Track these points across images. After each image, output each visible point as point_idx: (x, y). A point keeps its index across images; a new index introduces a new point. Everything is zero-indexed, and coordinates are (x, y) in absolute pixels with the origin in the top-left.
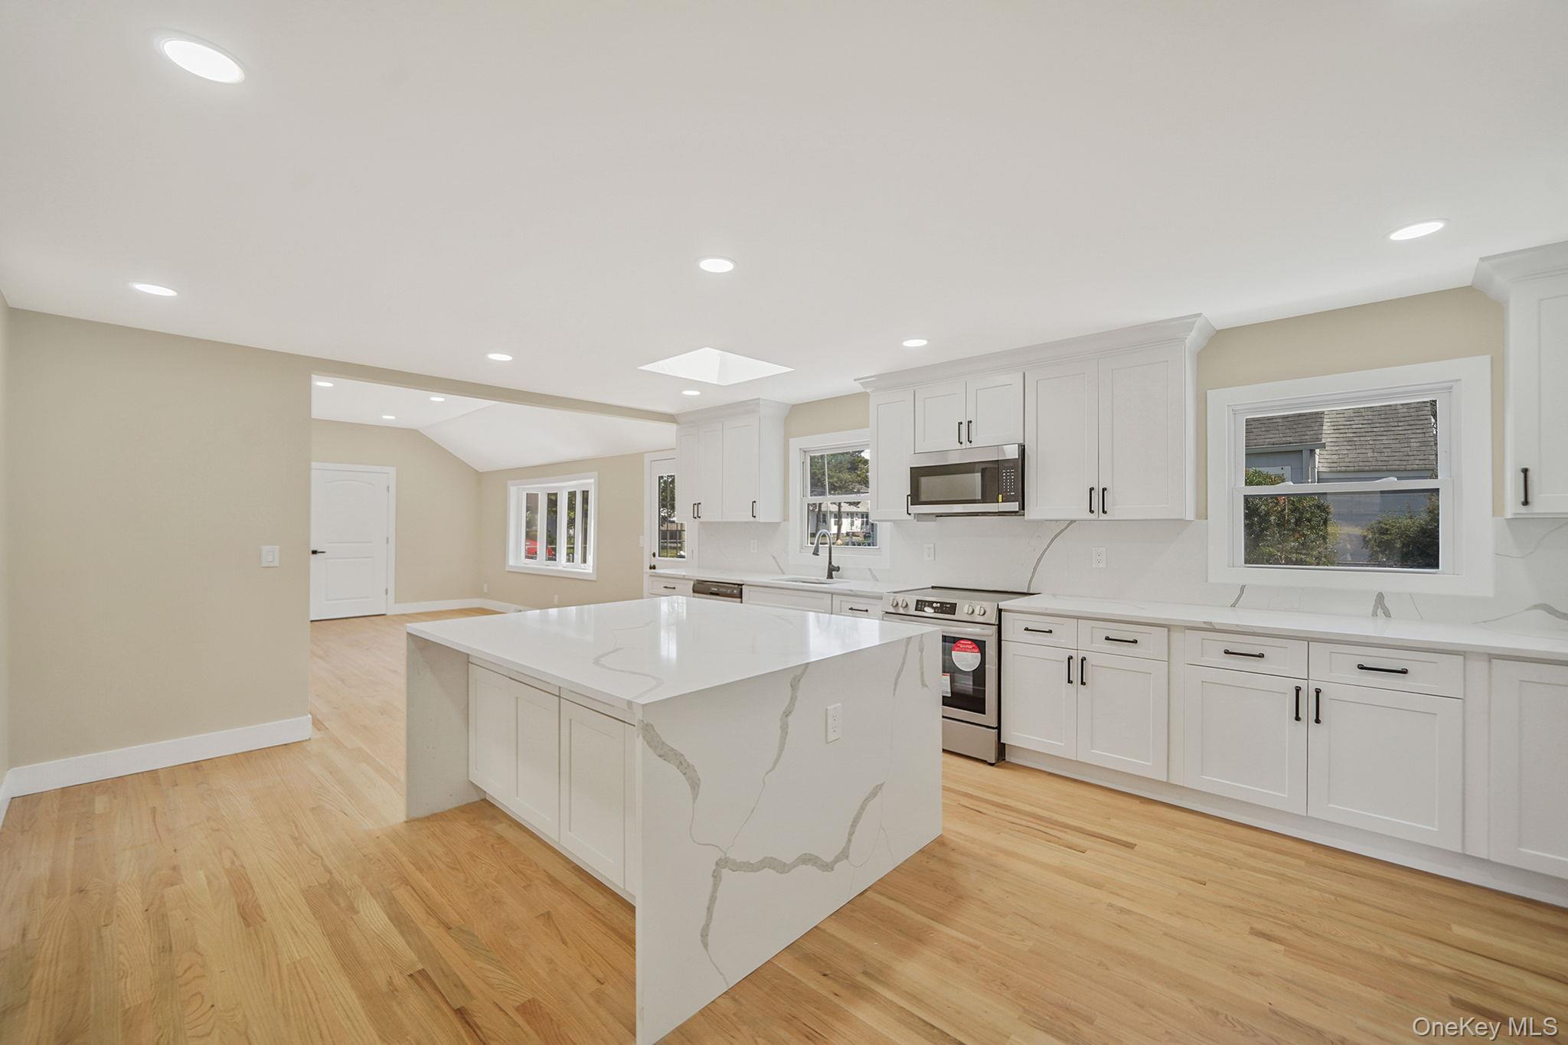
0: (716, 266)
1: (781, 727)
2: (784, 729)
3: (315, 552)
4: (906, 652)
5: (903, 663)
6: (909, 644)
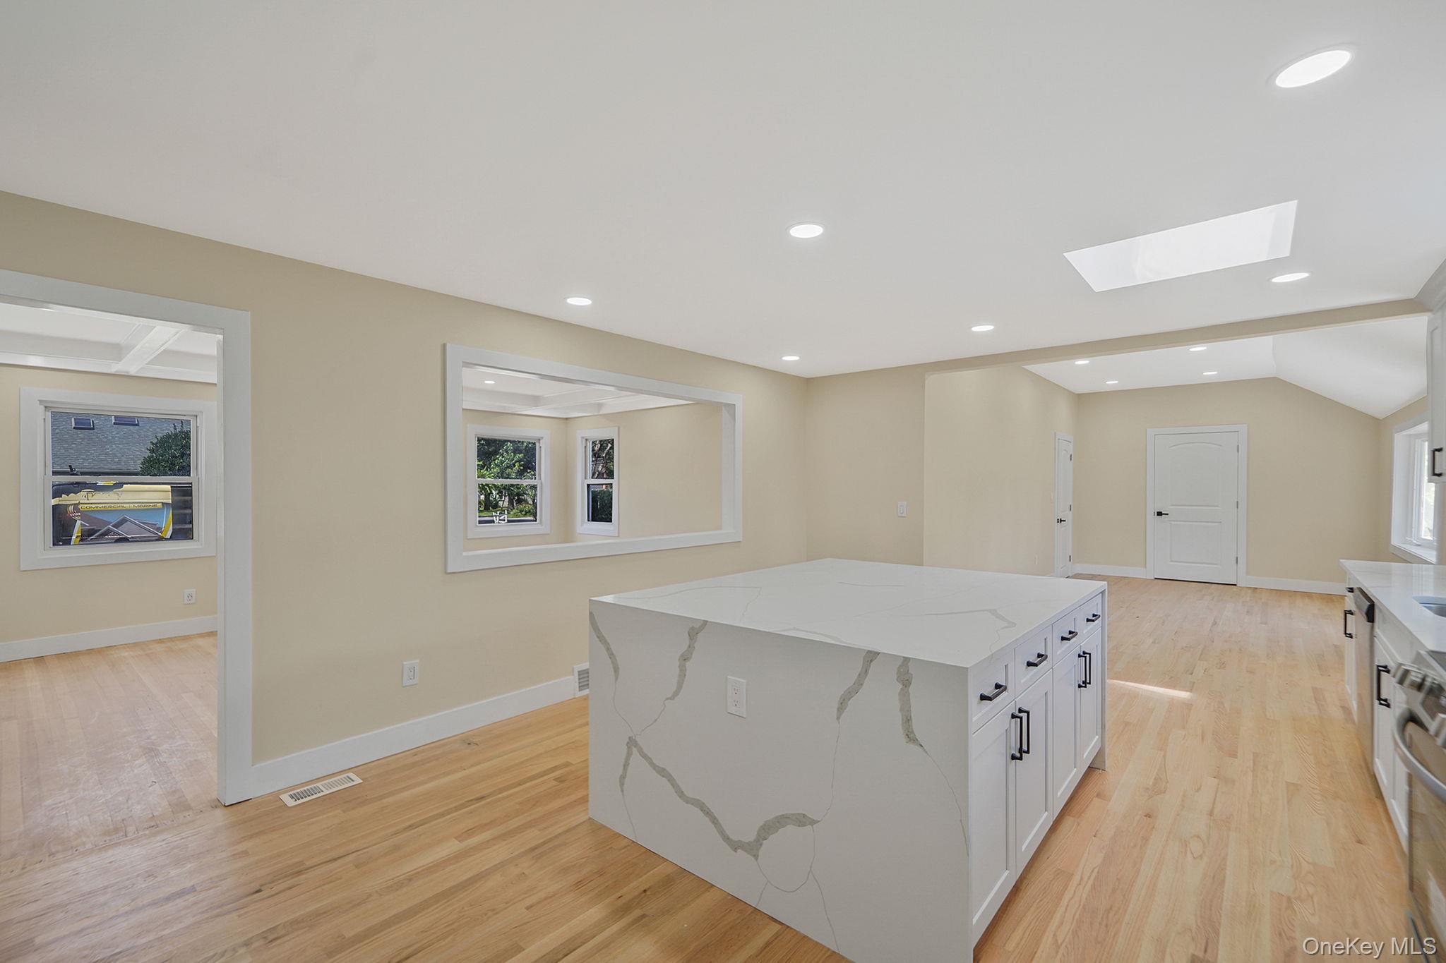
0: (807, 231)
1: (679, 667)
2: (683, 670)
3: (1160, 514)
4: (866, 671)
5: (859, 684)
6: (871, 661)
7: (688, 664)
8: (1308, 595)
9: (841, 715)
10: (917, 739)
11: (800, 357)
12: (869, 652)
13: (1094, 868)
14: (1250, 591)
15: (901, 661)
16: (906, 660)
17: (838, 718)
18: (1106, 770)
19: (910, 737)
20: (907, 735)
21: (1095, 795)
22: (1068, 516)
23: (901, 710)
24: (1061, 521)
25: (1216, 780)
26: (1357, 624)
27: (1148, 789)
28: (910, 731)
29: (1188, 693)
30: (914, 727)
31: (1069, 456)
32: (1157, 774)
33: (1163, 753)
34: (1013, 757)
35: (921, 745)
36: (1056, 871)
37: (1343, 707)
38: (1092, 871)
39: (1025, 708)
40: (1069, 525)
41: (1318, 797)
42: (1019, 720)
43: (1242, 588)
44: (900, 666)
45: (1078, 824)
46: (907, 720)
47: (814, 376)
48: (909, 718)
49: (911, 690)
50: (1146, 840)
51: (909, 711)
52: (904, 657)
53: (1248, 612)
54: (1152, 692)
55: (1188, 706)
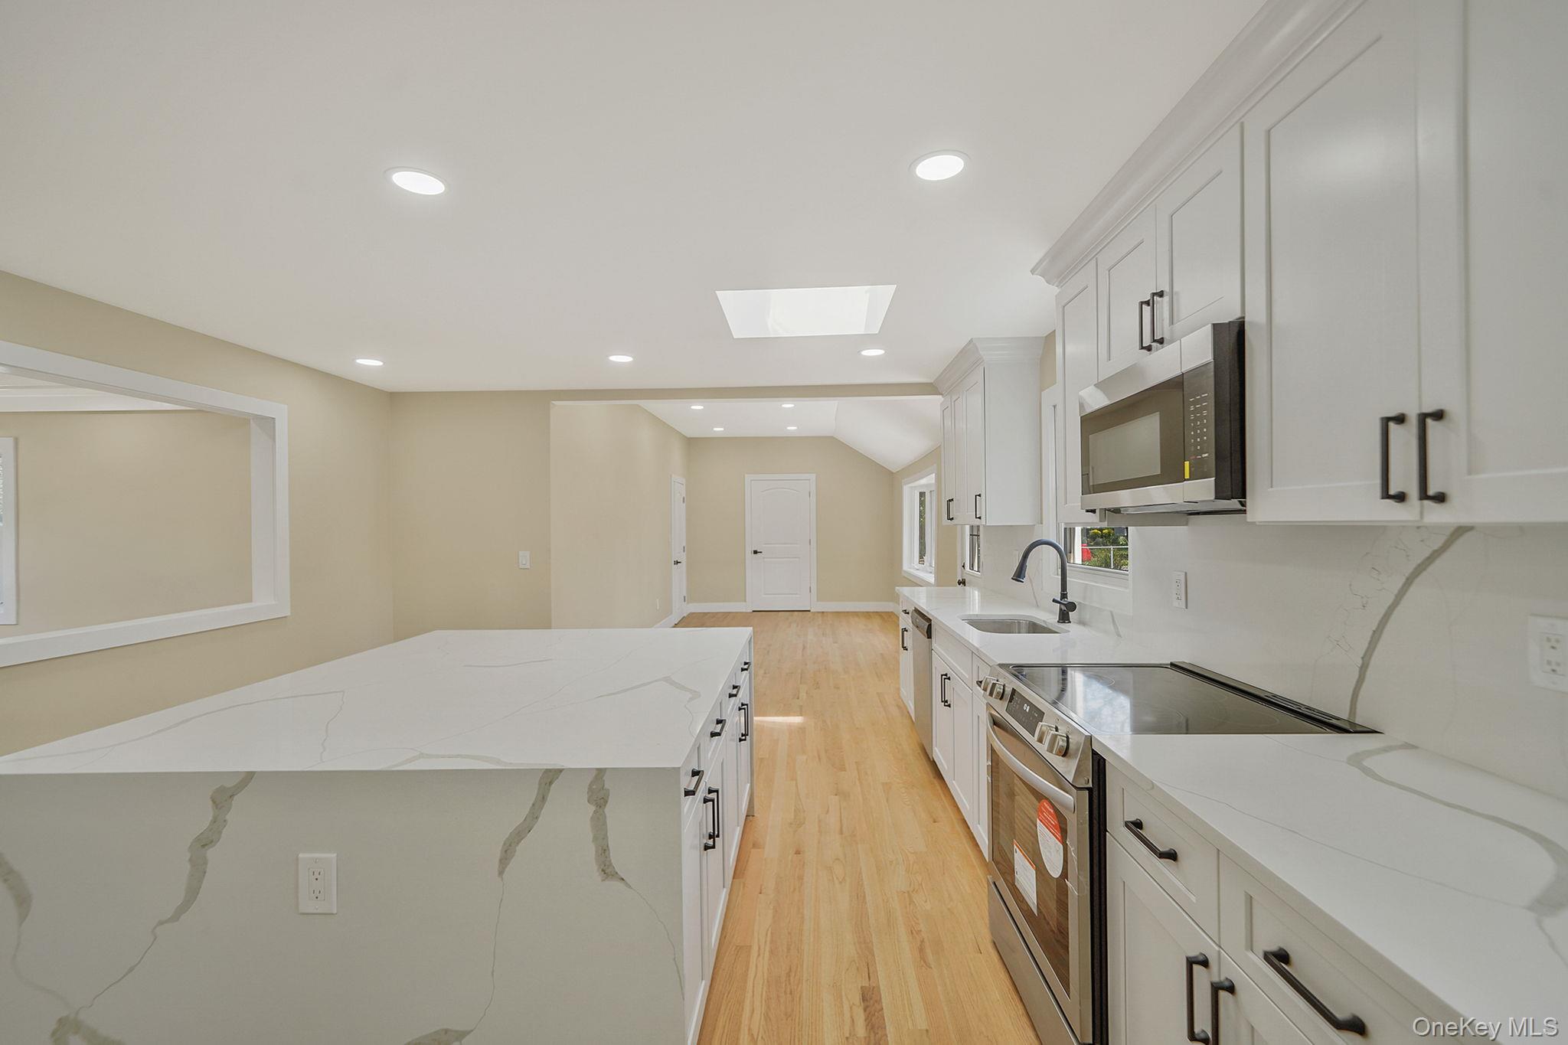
3: (755, 552)
4: (544, 799)
5: (534, 816)
6: (551, 783)
7: (211, 853)
8: (856, 614)
9: (504, 869)
10: (617, 873)
11: (384, 363)
12: (547, 771)
13: (768, 930)
14: (820, 615)
15: (594, 775)
16: (601, 772)
17: (501, 873)
18: (755, 815)
19: (607, 871)
20: (603, 870)
21: (751, 846)
22: (682, 558)
23: (595, 839)
24: (678, 562)
25: (837, 797)
26: (913, 638)
27: (791, 824)
28: (607, 863)
29: (801, 717)
30: (611, 858)
31: (682, 499)
32: (795, 806)
33: (794, 782)
34: (706, 848)
35: (623, 879)
36: (736, 949)
37: (898, 707)
38: (767, 935)
39: (714, 787)
40: (683, 566)
41: (903, 790)
42: (711, 803)
43: (814, 613)
44: (591, 782)
45: (744, 884)
46: (603, 851)
47: (403, 391)
48: (605, 847)
49: (607, 810)
50: (801, 878)
51: (605, 837)
52: (597, 769)
53: (823, 634)
54: (774, 722)
55: (802, 729)
